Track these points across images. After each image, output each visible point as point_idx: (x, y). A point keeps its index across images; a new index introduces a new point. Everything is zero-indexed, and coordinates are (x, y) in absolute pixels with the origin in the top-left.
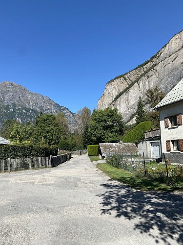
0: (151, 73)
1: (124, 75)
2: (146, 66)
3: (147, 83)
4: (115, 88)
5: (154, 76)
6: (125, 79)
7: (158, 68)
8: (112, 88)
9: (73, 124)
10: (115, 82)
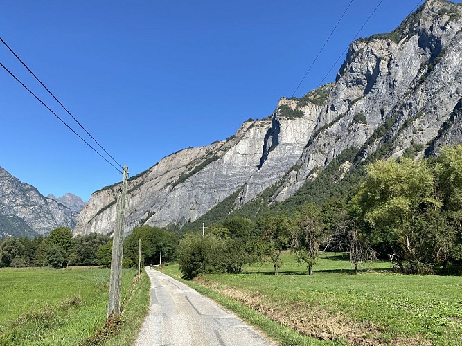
0: (136, 191)
1: (113, 186)
2: (137, 180)
3: (130, 202)
4: (100, 200)
5: (138, 196)
6: (113, 191)
7: (143, 188)
8: (98, 200)
9: (45, 219)
10: (102, 194)
